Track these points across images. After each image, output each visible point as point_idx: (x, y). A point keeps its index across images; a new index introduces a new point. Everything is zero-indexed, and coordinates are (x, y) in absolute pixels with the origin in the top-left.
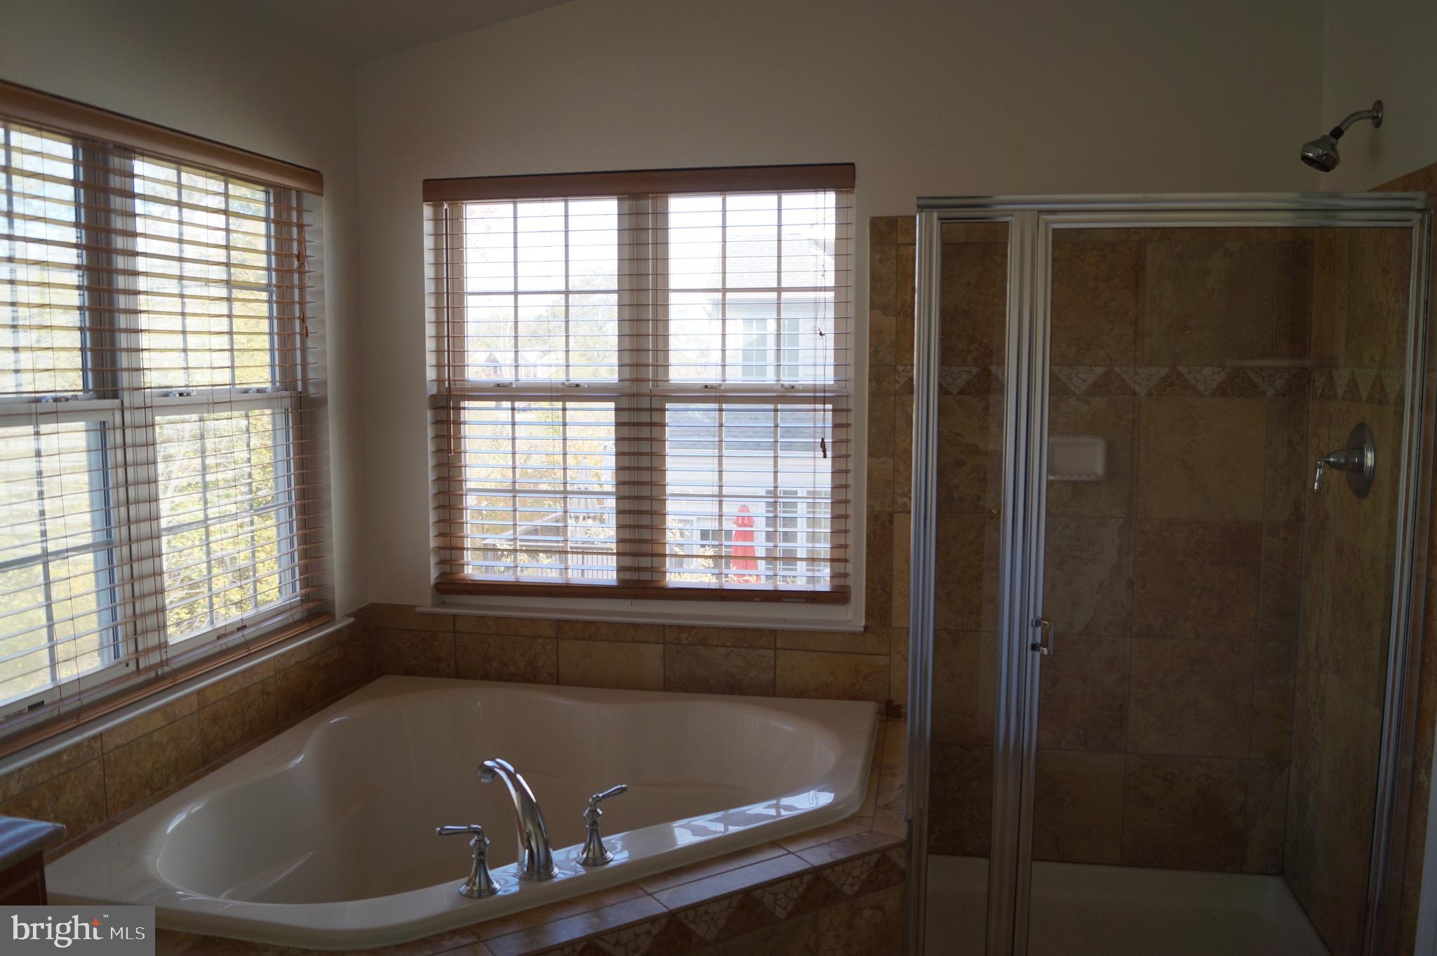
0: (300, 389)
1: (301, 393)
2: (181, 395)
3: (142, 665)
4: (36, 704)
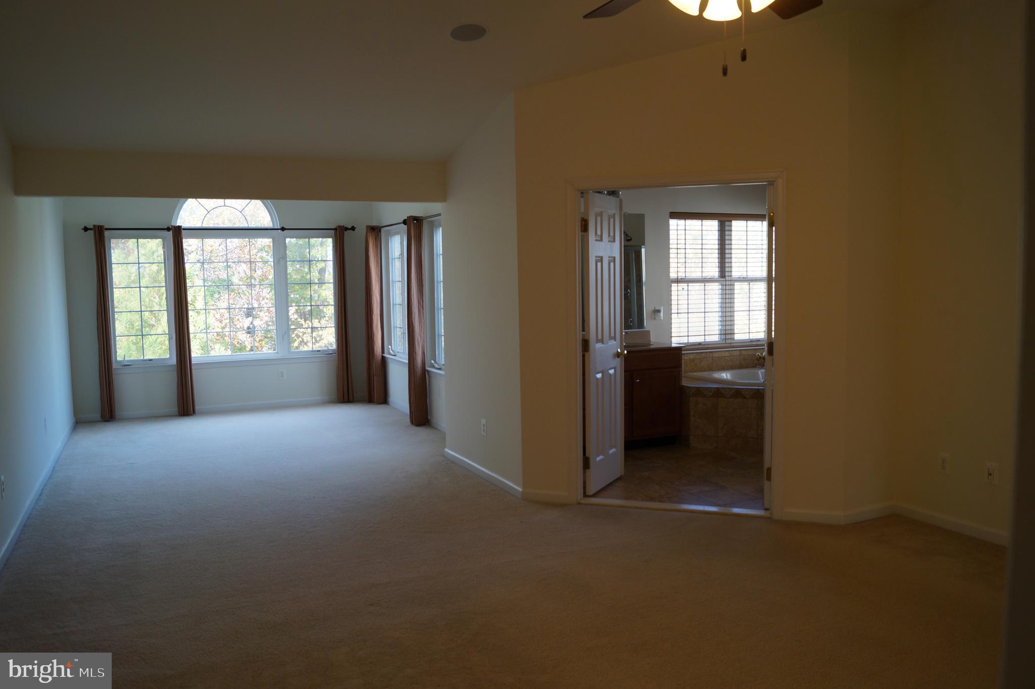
2: (742, 278)
3: (727, 342)
4: (700, 344)
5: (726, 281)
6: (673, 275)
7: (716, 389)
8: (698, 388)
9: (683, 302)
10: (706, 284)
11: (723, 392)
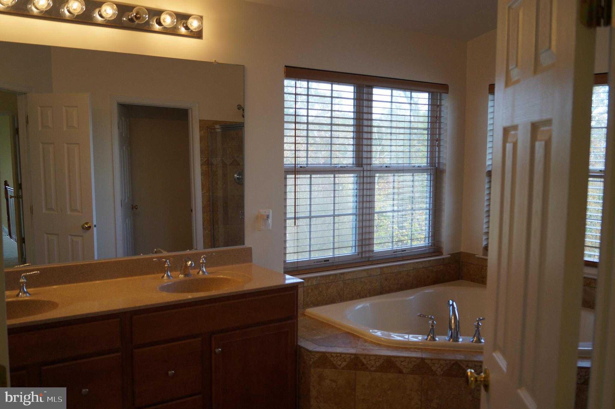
0: (437, 166)
1: (437, 168)
2: (386, 167)
3: (363, 256)
4: (326, 260)
5: (363, 171)
6: (288, 160)
7: (353, 357)
8: (324, 353)
9: (303, 202)
10: (336, 176)
11: (365, 361)
